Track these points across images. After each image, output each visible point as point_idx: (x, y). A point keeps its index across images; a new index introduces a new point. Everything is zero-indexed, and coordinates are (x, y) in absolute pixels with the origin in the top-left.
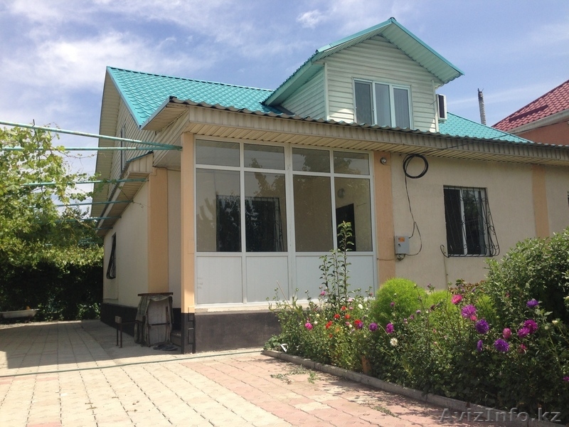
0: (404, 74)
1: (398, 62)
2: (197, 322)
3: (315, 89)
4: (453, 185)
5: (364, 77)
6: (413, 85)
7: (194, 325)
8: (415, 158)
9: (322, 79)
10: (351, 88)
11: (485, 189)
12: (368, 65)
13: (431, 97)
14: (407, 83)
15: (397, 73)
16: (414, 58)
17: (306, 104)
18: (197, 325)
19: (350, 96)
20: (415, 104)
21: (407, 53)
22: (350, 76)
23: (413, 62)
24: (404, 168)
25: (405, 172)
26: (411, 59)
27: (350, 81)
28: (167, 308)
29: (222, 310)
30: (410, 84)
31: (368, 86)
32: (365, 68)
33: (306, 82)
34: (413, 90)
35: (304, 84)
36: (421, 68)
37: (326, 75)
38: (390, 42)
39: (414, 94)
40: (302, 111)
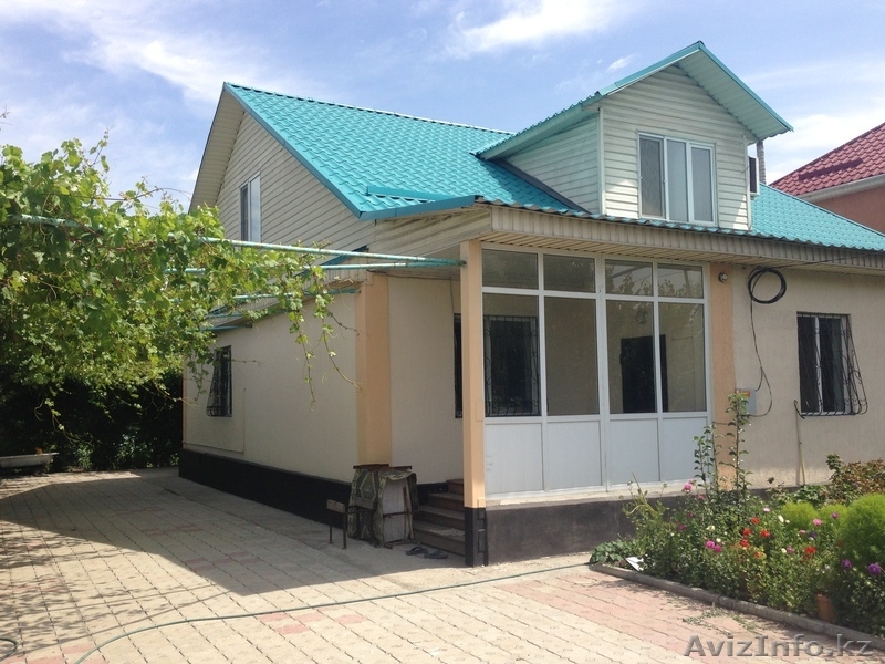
0: (706, 127)
1: (699, 107)
2: (489, 521)
3: (580, 145)
4: (809, 311)
5: (652, 131)
6: (719, 143)
7: (485, 526)
8: (767, 273)
9: (594, 132)
10: (633, 148)
11: (847, 316)
12: (658, 111)
13: (742, 162)
14: (711, 140)
15: (696, 124)
16: (721, 102)
17: (560, 166)
18: (489, 527)
19: (633, 159)
20: (720, 172)
21: (712, 93)
22: (634, 128)
23: (717, 107)
24: (749, 288)
25: (751, 294)
26: (716, 102)
27: (633, 136)
28: (405, 489)
29: (518, 502)
30: (715, 140)
31: (659, 143)
32: (654, 117)
33: (560, 132)
34: (718, 150)
35: (555, 134)
36: (728, 117)
37: (602, 127)
38: (687, 76)
39: (719, 157)
40: (551, 175)
